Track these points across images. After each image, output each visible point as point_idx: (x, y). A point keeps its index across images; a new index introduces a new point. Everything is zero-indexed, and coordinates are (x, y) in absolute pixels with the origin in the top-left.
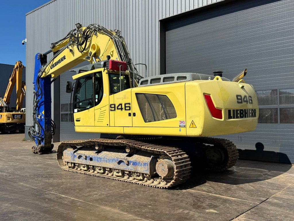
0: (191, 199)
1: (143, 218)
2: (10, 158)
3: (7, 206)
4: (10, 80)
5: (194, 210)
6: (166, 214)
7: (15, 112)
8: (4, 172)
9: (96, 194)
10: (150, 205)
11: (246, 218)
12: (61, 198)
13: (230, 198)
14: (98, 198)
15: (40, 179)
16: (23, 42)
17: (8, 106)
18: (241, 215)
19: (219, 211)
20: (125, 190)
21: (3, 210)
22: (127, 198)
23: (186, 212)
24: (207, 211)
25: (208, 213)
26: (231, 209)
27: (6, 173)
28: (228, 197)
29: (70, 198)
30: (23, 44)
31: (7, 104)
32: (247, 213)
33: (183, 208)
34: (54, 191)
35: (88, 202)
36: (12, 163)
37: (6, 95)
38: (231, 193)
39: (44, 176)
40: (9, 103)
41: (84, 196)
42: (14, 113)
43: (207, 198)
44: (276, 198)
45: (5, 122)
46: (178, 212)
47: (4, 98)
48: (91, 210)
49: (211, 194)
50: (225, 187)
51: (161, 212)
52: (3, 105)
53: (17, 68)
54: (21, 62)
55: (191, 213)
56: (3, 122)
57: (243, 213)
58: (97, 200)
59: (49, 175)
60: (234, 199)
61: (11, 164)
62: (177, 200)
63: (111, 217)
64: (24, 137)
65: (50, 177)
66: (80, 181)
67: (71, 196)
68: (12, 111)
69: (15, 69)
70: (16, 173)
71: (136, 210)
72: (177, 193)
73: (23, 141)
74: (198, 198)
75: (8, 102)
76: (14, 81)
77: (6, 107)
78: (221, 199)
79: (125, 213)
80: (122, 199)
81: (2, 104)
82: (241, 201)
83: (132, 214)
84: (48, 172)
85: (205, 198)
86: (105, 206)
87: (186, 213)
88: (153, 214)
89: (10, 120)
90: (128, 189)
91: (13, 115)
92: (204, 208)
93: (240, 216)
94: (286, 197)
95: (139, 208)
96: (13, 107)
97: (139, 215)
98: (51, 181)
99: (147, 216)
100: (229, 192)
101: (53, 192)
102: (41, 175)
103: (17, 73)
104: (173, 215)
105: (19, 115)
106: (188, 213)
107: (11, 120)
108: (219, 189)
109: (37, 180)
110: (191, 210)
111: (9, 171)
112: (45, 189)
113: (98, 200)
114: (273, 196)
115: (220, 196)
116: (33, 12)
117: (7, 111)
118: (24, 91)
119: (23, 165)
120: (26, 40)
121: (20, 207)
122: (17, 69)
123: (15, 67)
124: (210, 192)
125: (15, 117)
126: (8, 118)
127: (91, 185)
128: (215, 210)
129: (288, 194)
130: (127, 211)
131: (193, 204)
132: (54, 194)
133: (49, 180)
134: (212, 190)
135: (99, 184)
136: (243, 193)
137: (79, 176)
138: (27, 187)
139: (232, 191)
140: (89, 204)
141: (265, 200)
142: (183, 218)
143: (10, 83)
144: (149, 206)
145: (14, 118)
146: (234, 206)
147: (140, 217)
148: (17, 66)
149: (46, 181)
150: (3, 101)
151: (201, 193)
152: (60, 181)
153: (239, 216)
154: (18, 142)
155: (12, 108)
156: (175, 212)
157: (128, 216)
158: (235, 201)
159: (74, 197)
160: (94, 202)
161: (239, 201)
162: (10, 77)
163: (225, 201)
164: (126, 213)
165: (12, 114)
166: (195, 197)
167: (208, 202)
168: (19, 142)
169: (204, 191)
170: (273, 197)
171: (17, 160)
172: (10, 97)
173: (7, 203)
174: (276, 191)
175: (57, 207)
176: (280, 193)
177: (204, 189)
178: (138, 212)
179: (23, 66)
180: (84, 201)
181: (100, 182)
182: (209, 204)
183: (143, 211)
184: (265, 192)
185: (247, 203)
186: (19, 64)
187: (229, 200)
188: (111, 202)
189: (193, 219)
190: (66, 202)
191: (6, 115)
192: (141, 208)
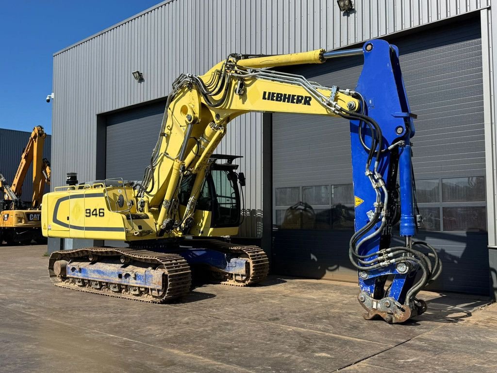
0: (297, 340)
1: (225, 363)
2: (28, 283)
3: (31, 348)
4: (23, 156)
5: (299, 353)
6: (258, 359)
7: (30, 209)
8: (20, 303)
9: (160, 334)
10: (236, 347)
11: (369, 364)
12: (109, 339)
13: (355, 339)
14: (162, 339)
15: (76, 313)
16: (48, 98)
17: (20, 200)
18: (363, 360)
19: (333, 354)
20: (203, 329)
21: (26, 353)
22: (204, 338)
23: (286, 355)
24: (317, 354)
25: (316, 358)
26: (351, 352)
27: (23, 304)
28: (351, 338)
29: (121, 339)
30: (48, 101)
31: (17, 196)
32: (372, 358)
33: (283, 351)
34: (98, 329)
35: (147, 343)
36: (30, 289)
37: (16, 181)
38: (358, 332)
39: (81, 309)
40: (21, 194)
41: (142, 336)
42: (29, 211)
43: (320, 339)
44: (421, 340)
45: (14, 226)
46: (274, 356)
47: (13, 186)
48: (152, 353)
49: (327, 334)
50: (351, 325)
51: (251, 356)
52: (10, 198)
53: (35, 137)
54: (42, 128)
55: (294, 357)
56: (11, 226)
57: (367, 358)
58: (160, 341)
59: (89, 307)
60: (359, 340)
61: (30, 291)
62: (276, 341)
63: (180, 361)
64: (46, 251)
65: (90, 311)
66: (136, 315)
67: (123, 336)
68: (25, 208)
69: (32, 139)
70: (39, 304)
71: (216, 353)
72: (278, 332)
73: (43, 257)
74: (308, 338)
75: (18, 192)
76: (29, 158)
77: (16, 201)
78: (340, 339)
79: (199, 357)
80: (197, 340)
81: (8, 197)
82: (368, 343)
83: (209, 358)
84: (87, 304)
85: (317, 338)
86: (171, 349)
87: (286, 357)
88: (240, 358)
89: (21, 222)
90: (207, 326)
91: (28, 214)
92: (314, 352)
93: (362, 362)
94: (436, 338)
95: (220, 351)
96: (26, 201)
97: (220, 359)
98: (93, 315)
99: (231, 360)
100: (355, 332)
101: (96, 331)
102: (77, 307)
103: (35, 145)
104: (267, 359)
105: (36, 214)
106: (290, 357)
107: (23, 223)
108: (342, 327)
109: (72, 315)
110: (293, 353)
111: (28, 302)
112: (85, 327)
113: (162, 341)
114: (417, 337)
115: (340, 336)
116: (65, 51)
117: (18, 207)
118: (45, 174)
119: (49, 294)
120: (53, 96)
121: (50, 350)
122: (35, 139)
123: (33, 135)
124: (327, 331)
125: (30, 217)
126: (20, 219)
127: (153, 321)
128: (328, 353)
129: (441, 334)
130: (202, 355)
131: (299, 347)
132: (98, 333)
133: (89, 314)
134: (330, 328)
135: (164, 320)
136: (375, 332)
137: (134, 310)
138: (57, 324)
139: (359, 330)
140: (150, 346)
141: (404, 342)
142: (280, 363)
143: (23, 161)
144: (235, 349)
145: (29, 220)
146: (356, 349)
147: (221, 362)
148: (36, 134)
149: (84, 316)
150: (10, 191)
151: (314, 332)
152: (106, 316)
153: (360, 361)
154: (37, 258)
155: (25, 203)
156: (271, 356)
157: (204, 361)
158: (360, 343)
159: (127, 337)
160: (157, 343)
161: (366, 343)
162: (23, 152)
163: (346, 343)
164: (201, 358)
165: (26, 213)
166: (303, 337)
167: (320, 344)
168: (39, 258)
169: (320, 330)
170: (416, 339)
171: (37, 285)
172: (22, 185)
173: (30, 344)
174: (425, 330)
175: (103, 350)
176: (430, 333)
177: (319, 326)
178: (219, 355)
179: (45, 134)
180: (142, 342)
181: (166, 317)
182: (322, 346)
183: (226, 354)
184: (407, 331)
185: (377, 346)
186: (39, 131)
187: (351, 341)
188: (180, 343)
189: (294, 364)
190: (116, 344)
191: (16, 215)
192: (224, 351)
